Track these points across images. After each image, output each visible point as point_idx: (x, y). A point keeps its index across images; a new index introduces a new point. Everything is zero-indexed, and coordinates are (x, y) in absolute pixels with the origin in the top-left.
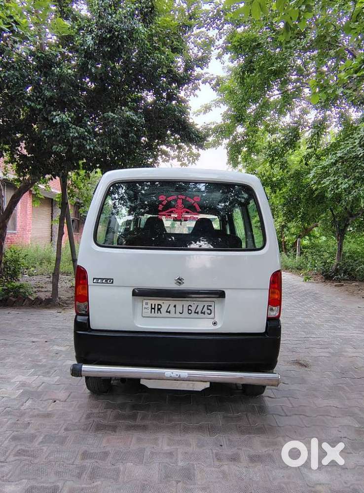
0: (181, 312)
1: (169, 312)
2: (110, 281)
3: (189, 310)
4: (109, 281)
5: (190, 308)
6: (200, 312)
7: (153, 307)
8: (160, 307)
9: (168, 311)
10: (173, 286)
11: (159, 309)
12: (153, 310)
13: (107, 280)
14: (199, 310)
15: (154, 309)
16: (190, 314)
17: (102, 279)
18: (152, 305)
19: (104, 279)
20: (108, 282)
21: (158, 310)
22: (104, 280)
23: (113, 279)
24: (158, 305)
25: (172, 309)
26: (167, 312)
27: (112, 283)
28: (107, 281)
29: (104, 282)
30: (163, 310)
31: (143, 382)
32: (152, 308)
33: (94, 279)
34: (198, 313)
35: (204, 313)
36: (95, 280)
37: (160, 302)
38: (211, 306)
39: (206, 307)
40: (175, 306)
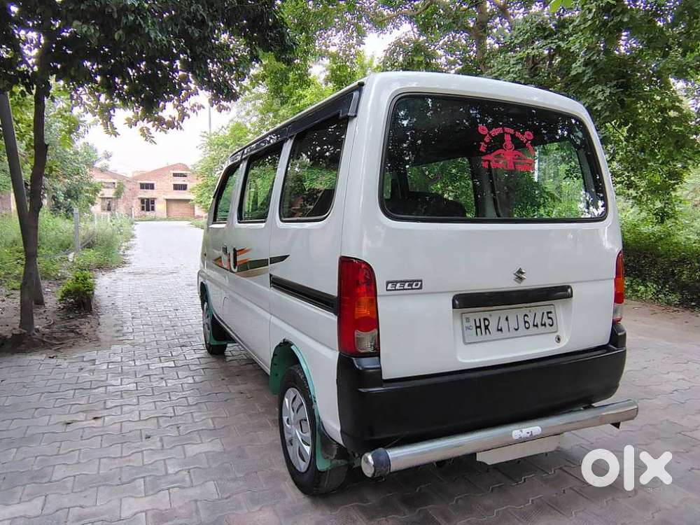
0: (517, 328)
1: (501, 330)
2: (417, 285)
3: (525, 322)
4: (413, 285)
5: (526, 318)
6: (539, 324)
7: (478, 325)
8: (487, 323)
9: (499, 328)
10: (509, 284)
11: (486, 327)
12: (479, 330)
13: (411, 282)
14: (538, 321)
15: (480, 327)
16: (527, 328)
17: (403, 282)
18: (475, 320)
19: (406, 282)
20: (414, 287)
21: (486, 329)
22: (407, 284)
23: (421, 281)
24: (485, 319)
25: (503, 324)
26: (498, 330)
27: (421, 288)
28: (411, 285)
29: (406, 287)
30: (492, 327)
31: (479, 458)
32: (477, 327)
33: (388, 283)
34: (537, 326)
35: (545, 325)
36: (390, 285)
37: (486, 315)
38: (551, 312)
39: (545, 314)
40: (507, 319)
